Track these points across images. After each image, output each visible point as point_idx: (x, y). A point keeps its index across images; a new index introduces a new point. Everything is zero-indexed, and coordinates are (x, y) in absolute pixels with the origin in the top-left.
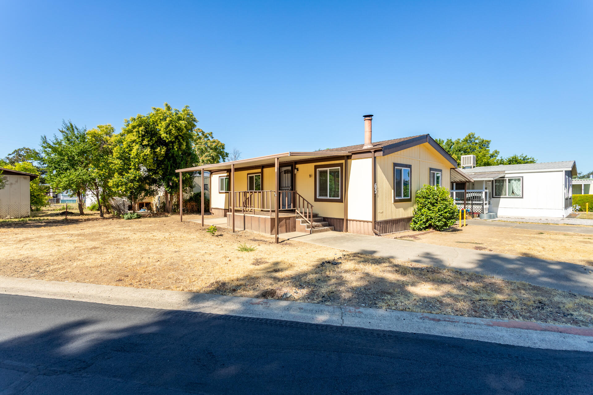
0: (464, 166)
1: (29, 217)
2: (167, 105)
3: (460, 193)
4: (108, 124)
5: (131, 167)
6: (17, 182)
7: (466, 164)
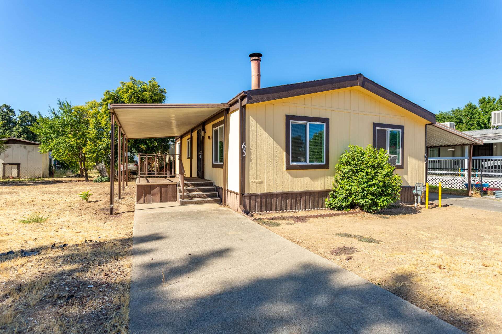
0: (496, 125)
1: (40, 178)
2: (132, 78)
3: (475, 161)
4: (93, 100)
5: (104, 136)
6: (33, 150)
7: (498, 122)
